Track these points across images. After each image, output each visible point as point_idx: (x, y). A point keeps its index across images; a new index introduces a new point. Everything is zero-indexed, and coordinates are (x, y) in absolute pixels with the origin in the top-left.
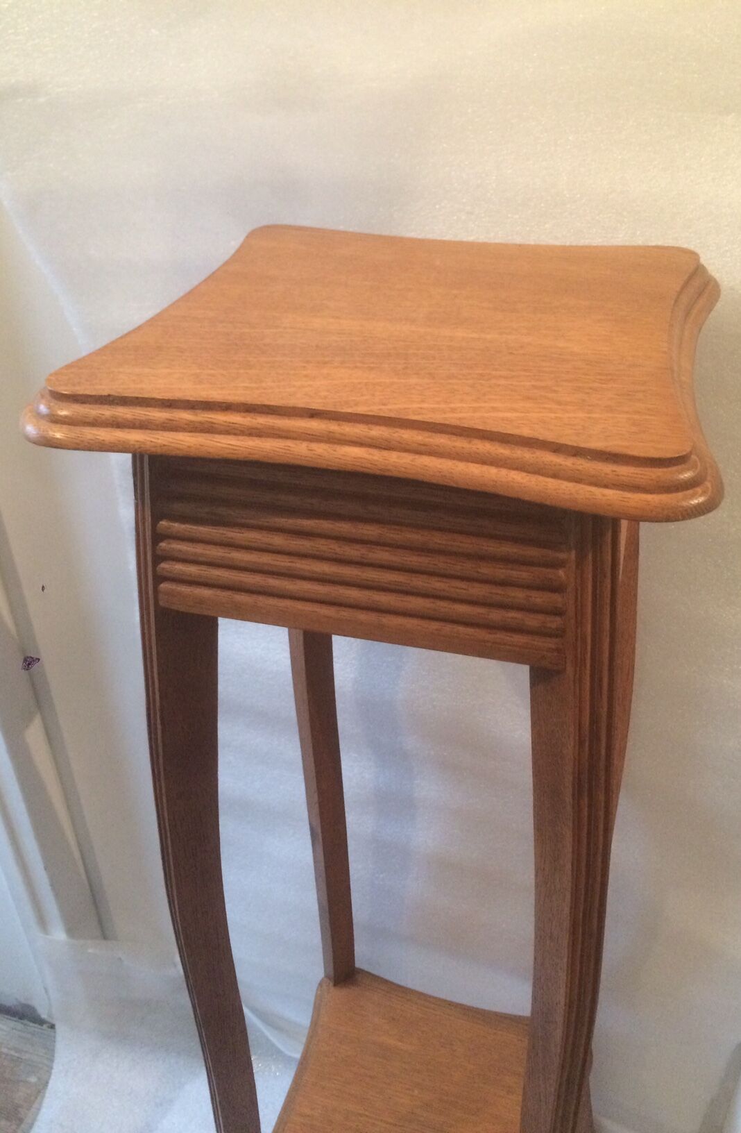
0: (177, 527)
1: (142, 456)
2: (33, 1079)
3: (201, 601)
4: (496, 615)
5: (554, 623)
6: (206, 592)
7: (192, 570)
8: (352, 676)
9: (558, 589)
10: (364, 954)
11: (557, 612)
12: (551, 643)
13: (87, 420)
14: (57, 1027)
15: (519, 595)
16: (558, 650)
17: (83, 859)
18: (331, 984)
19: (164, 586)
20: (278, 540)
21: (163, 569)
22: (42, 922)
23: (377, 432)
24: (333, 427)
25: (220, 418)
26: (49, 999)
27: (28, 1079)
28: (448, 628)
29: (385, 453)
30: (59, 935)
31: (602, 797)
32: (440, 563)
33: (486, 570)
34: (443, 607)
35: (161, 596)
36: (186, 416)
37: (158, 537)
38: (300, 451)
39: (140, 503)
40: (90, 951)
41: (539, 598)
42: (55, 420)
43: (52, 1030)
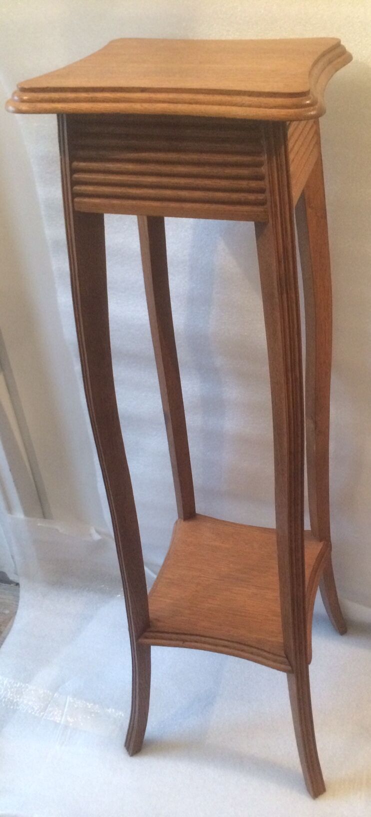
0: (82, 165)
1: (62, 115)
2: (7, 612)
3: (95, 205)
4: (235, 196)
5: (261, 197)
6: (97, 201)
7: (90, 189)
8: (183, 321)
9: (260, 178)
10: (200, 507)
11: (262, 191)
12: (261, 209)
13: (38, 100)
14: (20, 584)
15: (244, 184)
16: (265, 212)
17: (32, 469)
18: (182, 520)
19: (76, 200)
20: (130, 167)
21: (76, 189)
22: (9, 509)
23: (172, 96)
24: (153, 96)
25: (99, 95)
26: (15, 562)
27: (4, 612)
28: (214, 207)
29: (176, 105)
30: (20, 515)
31: (293, 296)
32: (207, 170)
33: (228, 171)
34: (210, 195)
35: (75, 204)
36: (83, 95)
37: (73, 171)
38: (138, 107)
39: (63, 158)
40: (39, 525)
41: (253, 184)
42: (23, 101)
43: (18, 587)
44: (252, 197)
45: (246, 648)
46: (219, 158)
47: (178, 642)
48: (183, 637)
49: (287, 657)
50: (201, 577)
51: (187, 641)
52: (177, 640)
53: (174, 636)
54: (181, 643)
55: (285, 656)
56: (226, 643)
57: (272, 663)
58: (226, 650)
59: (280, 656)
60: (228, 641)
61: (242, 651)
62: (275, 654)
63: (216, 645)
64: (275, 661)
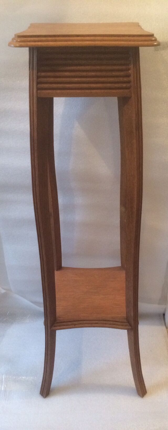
3: (49, 93)
4: (117, 85)
5: (129, 85)
6: (50, 91)
7: (46, 85)
9: (129, 76)
11: (129, 82)
12: (128, 90)
15: (121, 79)
16: (130, 92)
19: (39, 91)
21: (39, 86)
32: (104, 74)
35: (38, 94)
37: (38, 77)
41: (125, 79)
42: (18, 42)
44: (124, 85)
45: (107, 322)
46: (110, 68)
47: (71, 326)
48: (75, 323)
49: (128, 322)
50: (74, 294)
51: (76, 324)
52: (71, 325)
53: (69, 323)
54: (73, 326)
55: (127, 322)
56: (97, 322)
57: (121, 327)
58: (97, 325)
59: (124, 322)
60: (97, 320)
61: (106, 324)
62: (121, 322)
63: (92, 324)
64: (122, 326)
